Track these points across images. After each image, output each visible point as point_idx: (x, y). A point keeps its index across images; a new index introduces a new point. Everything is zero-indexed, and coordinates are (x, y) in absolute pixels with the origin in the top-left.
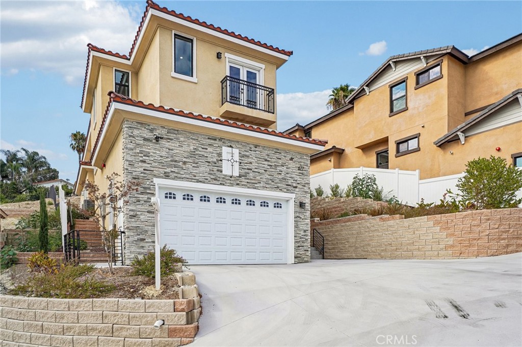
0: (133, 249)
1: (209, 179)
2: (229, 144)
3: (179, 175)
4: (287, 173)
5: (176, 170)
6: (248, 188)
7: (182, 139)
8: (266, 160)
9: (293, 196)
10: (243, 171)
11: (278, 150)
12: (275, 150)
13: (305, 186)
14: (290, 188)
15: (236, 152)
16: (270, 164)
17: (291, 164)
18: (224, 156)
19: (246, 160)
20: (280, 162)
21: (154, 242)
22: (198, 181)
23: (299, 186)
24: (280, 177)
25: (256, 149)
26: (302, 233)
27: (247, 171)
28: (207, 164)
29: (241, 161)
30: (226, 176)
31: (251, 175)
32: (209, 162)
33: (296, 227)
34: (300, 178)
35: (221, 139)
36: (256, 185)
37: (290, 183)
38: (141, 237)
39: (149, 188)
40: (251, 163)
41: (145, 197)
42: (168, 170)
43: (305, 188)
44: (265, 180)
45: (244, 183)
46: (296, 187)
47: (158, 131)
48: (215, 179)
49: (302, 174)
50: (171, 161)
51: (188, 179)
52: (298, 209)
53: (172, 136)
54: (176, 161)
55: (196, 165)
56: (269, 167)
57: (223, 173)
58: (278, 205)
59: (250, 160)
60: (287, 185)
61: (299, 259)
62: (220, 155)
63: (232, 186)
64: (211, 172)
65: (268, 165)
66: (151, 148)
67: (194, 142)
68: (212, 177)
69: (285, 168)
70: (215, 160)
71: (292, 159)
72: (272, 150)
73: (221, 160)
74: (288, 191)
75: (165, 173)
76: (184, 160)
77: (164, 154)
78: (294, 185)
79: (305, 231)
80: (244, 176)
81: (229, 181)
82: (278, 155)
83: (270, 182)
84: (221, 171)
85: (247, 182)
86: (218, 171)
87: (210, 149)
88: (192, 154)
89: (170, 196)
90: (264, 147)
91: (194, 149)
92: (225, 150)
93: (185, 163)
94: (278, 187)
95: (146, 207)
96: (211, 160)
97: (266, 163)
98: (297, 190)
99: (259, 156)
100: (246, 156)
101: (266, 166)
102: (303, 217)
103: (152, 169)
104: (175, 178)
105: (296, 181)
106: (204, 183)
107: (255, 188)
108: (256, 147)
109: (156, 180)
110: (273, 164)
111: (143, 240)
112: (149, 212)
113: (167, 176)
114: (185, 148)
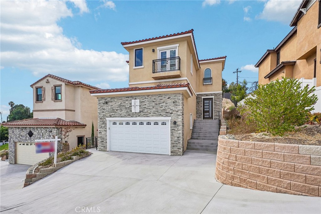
0: (100, 145)
1: (127, 115)
2: (135, 98)
3: (115, 115)
4: (166, 106)
5: (114, 113)
6: (144, 117)
7: (116, 101)
8: (153, 102)
9: (170, 118)
10: (141, 110)
11: (161, 95)
12: (159, 96)
13: (177, 112)
14: (168, 114)
15: (138, 101)
16: (156, 103)
17: (169, 101)
18: (133, 104)
19: (143, 104)
20: (162, 101)
21: (106, 142)
22: (122, 117)
23: (173, 112)
24: (162, 109)
25: (148, 97)
26: (176, 139)
27: (144, 109)
28: (125, 109)
29: (140, 105)
30: (133, 113)
31: (146, 110)
32: (126, 108)
33: (172, 135)
34: (175, 108)
35: (131, 97)
36: (148, 115)
37: (168, 112)
38: (102, 140)
39: (105, 122)
40: (145, 105)
41: (103, 125)
42: (111, 114)
43: (178, 113)
44: (153, 112)
45: (142, 115)
46: (172, 113)
47: (108, 100)
48: (129, 115)
49: (176, 105)
50: (112, 110)
51: (118, 117)
52: (173, 125)
53: (112, 100)
54: (114, 110)
55: (121, 110)
56: (155, 105)
57: (132, 112)
58: (164, 124)
59: (145, 103)
60: (166, 113)
61: (174, 153)
62: (131, 104)
63: (137, 117)
64: (127, 112)
65: (155, 104)
66: (105, 107)
67: (120, 100)
68: (128, 114)
69: (164, 104)
70: (128, 106)
71: (169, 98)
72: (157, 96)
73: (131, 106)
74: (167, 116)
75: (110, 115)
76: (117, 109)
77: (110, 108)
78: (171, 112)
79: (178, 137)
80: (142, 111)
81: (135, 115)
82: (160, 98)
83: (156, 112)
84: (131, 111)
85: (144, 114)
86: (130, 111)
87: (127, 102)
88: (120, 106)
89: (115, 123)
90: (152, 96)
91: (120, 103)
92: (133, 101)
93: (117, 110)
94: (160, 115)
95: (104, 129)
96: (127, 107)
97: (153, 103)
98: (173, 114)
99: (150, 100)
100: (143, 101)
101: (154, 105)
102: (176, 130)
103: (106, 114)
104: (114, 117)
105: (172, 109)
106: (124, 117)
107: (148, 117)
108: (148, 96)
109: (107, 119)
110: (158, 103)
111: (103, 141)
112: (105, 131)
113: (111, 116)
114: (117, 104)
